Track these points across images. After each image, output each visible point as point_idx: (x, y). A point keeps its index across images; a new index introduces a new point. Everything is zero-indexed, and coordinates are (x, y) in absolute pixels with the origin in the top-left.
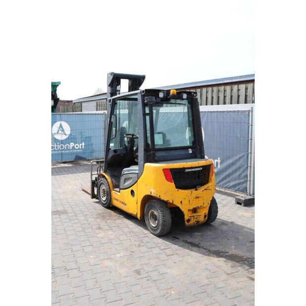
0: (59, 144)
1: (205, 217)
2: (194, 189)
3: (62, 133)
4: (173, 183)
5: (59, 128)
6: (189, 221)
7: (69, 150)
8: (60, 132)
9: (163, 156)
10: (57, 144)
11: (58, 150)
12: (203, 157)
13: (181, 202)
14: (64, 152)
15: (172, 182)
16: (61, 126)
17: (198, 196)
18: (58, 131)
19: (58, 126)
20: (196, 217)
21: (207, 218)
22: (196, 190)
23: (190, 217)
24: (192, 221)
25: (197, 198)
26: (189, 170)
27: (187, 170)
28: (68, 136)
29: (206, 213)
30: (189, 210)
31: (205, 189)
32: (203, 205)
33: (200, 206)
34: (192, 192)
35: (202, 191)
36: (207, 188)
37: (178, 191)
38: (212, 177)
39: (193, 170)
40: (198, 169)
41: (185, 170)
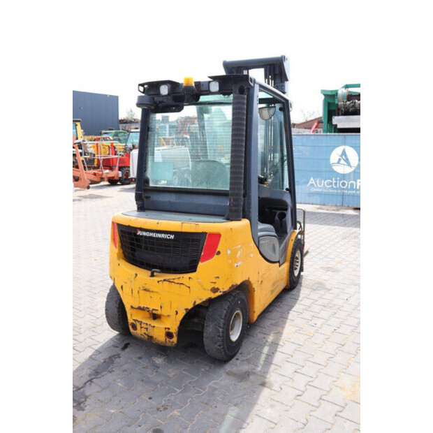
0: (340, 180)
1: (169, 335)
2: (149, 273)
3: (345, 163)
4: (117, 250)
5: (341, 156)
6: (134, 326)
7: (354, 190)
8: (342, 162)
10: (336, 180)
11: (337, 189)
13: (122, 287)
14: (346, 192)
16: (344, 153)
17: (147, 287)
18: (340, 160)
19: (340, 153)
20: (145, 326)
21: (175, 340)
22: (152, 275)
23: (135, 320)
24: (139, 331)
25: (146, 290)
26: (144, 234)
27: (139, 233)
28: (354, 168)
29: (169, 329)
30: (132, 307)
31: (165, 280)
32: (159, 309)
33: (153, 310)
34: (136, 275)
35: (158, 282)
36: (174, 279)
37: (119, 265)
38: (202, 261)
39: (151, 234)
40: (163, 236)
41: (137, 232)
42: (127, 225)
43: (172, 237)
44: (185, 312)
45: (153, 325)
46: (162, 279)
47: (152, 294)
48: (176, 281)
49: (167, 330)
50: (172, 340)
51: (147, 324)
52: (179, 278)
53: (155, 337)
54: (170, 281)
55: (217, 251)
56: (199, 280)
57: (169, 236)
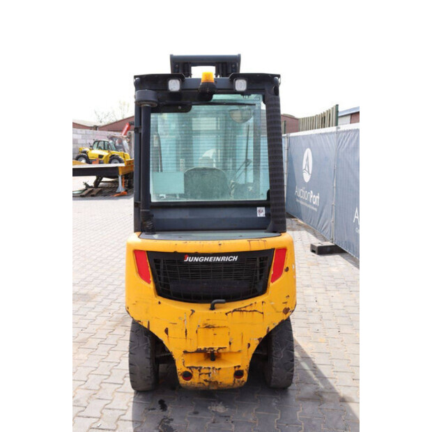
1: (238, 374)
2: (209, 306)
4: (151, 286)
6: (187, 376)
9: (181, 219)
13: (166, 331)
15: (149, 282)
17: (210, 323)
20: (207, 371)
21: (245, 378)
22: (213, 308)
23: (190, 368)
24: (196, 379)
25: (208, 327)
27: (189, 259)
29: (239, 366)
30: (185, 352)
31: (235, 310)
32: (228, 346)
33: (219, 348)
34: (193, 311)
35: (226, 314)
36: (245, 307)
37: (159, 303)
38: (273, 281)
39: (206, 259)
40: (224, 259)
41: (185, 258)
42: (173, 251)
43: (235, 258)
44: (258, 342)
45: (217, 367)
46: (232, 310)
47: (216, 331)
48: (248, 309)
49: (237, 369)
50: (241, 379)
51: (209, 368)
52: (251, 305)
53: (219, 381)
54: (241, 311)
55: (285, 268)
56: (273, 303)
57: (231, 258)
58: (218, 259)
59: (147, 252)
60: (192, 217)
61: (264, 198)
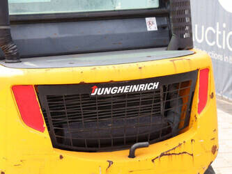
2: (127, 152)
12: (185, 45)
22: (132, 156)
26: (107, 91)
27: (97, 92)
31: (162, 155)
34: (111, 163)
35: (153, 160)
36: (174, 149)
37: (61, 157)
38: (199, 112)
39: (121, 90)
40: (142, 87)
41: (92, 91)
42: (78, 82)
43: (156, 85)
46: (159, 154)
48: (177, 151)
52: (180, 145)
54: (169, 154)
55: (209, 93)
56: (202, 141)
57: (151, 86)
58: (135, 88)
59: (36, 86)
60: (63, 36)
61: (156, 5)
